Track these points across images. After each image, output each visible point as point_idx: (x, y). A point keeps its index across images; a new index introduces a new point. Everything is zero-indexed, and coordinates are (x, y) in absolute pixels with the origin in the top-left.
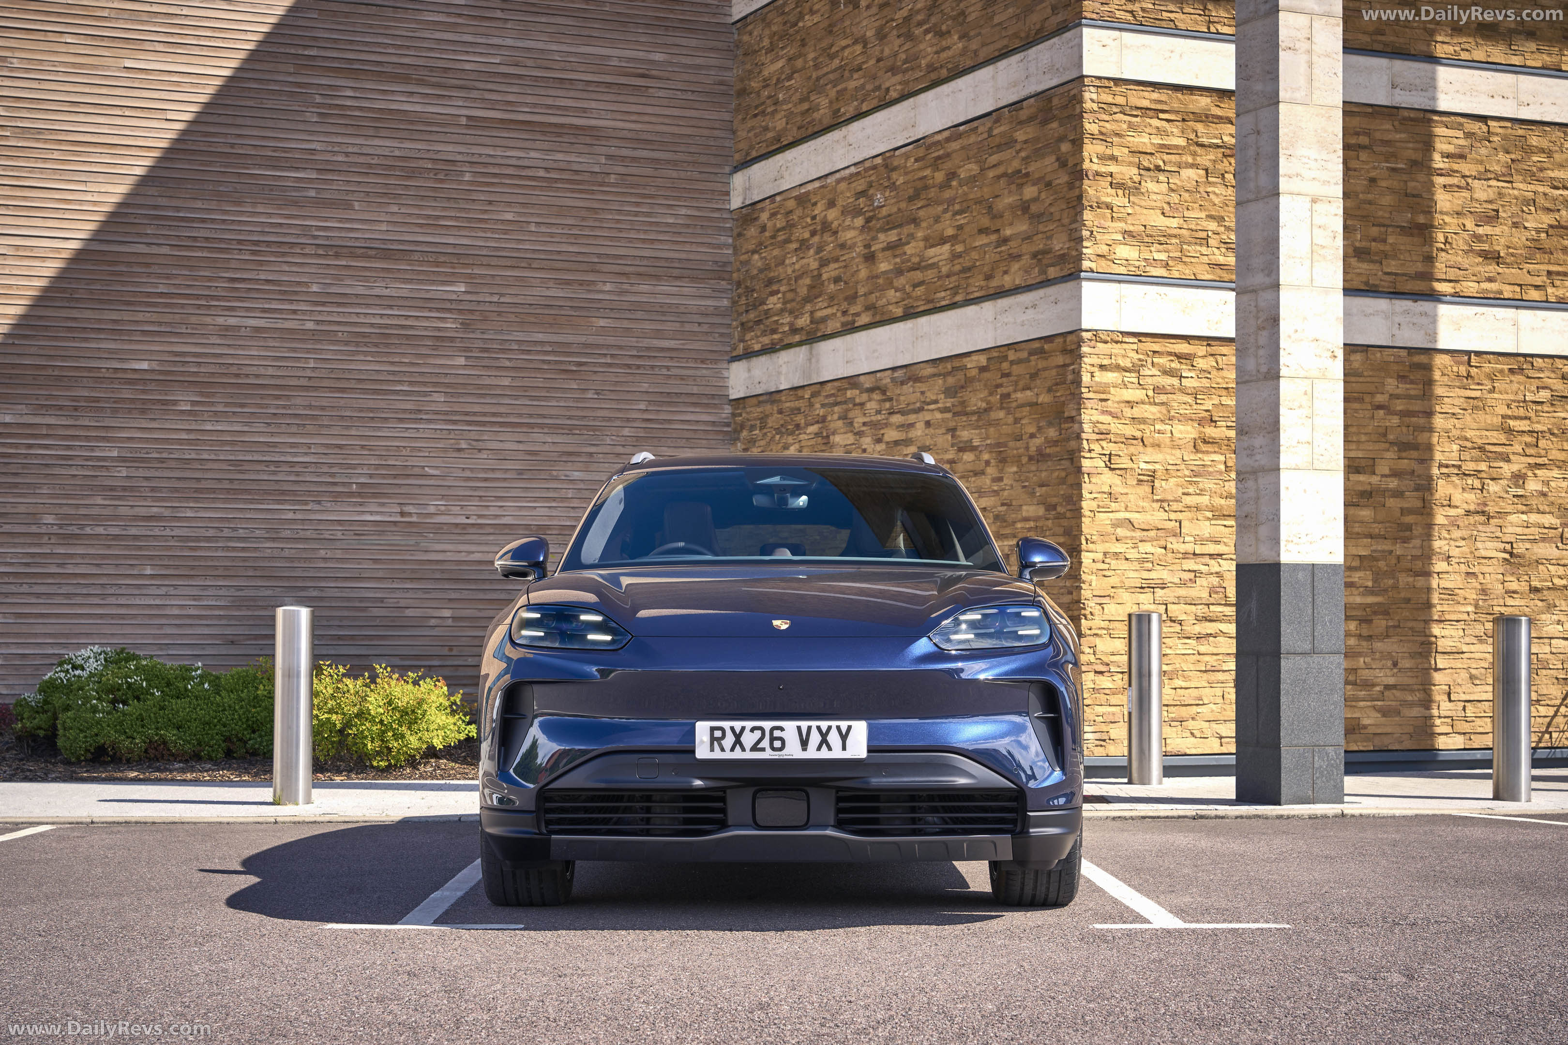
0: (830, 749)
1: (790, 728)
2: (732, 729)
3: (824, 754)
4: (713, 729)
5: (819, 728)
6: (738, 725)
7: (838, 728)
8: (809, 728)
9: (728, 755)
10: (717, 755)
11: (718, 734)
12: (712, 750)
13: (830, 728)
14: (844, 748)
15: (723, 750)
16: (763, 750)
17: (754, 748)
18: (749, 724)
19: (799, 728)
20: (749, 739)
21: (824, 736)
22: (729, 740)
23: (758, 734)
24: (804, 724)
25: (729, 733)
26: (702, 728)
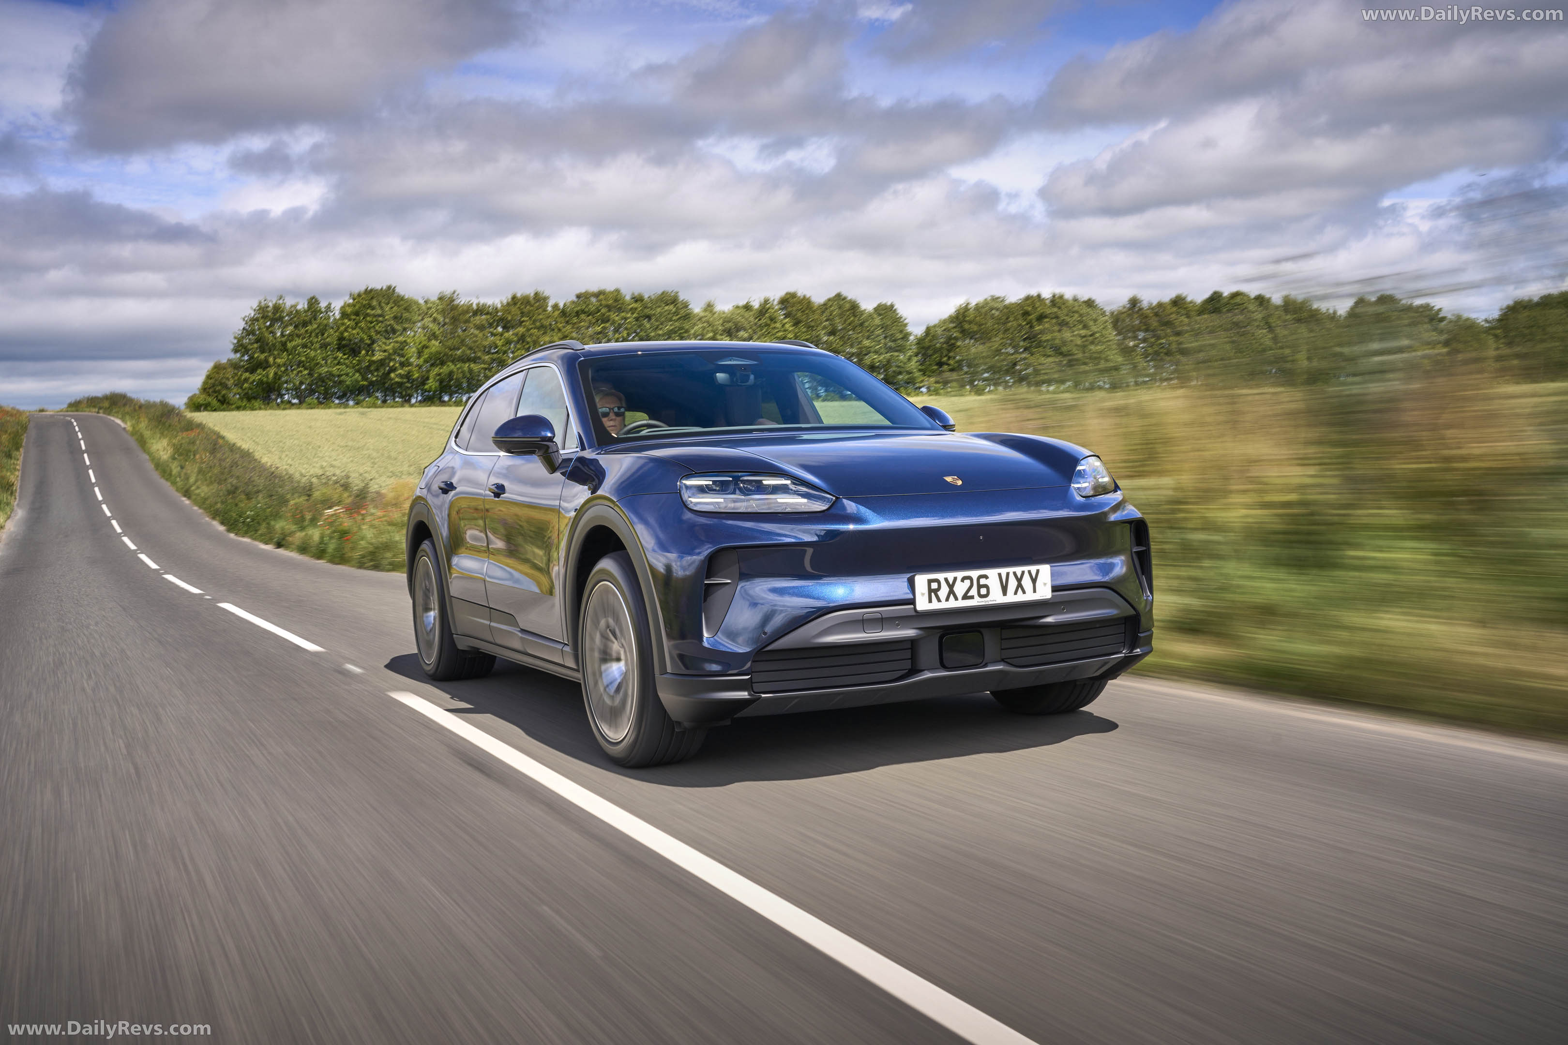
0: (1024, 592)
1: (993, 575)
2: (946, 580)
3: (1020, 598)
4: (930, 582)
5: (1015, 573)
6: (950, 576)
7: (1029, 572)
8: (1008, 574)
9: (944, 605)
10: (935, 605)
11: (934, 586)
12: (930, 601)
13: (1023, 573)
14: (1035, 591)
15: (939, 600)
16: (972, 597)
17: (966, 597)
18: (960, 574)
19: (1000, 575)
20: (960, 588)
21: (1019, 580)
22: (944, 591)
23: (967, 582)
24: (1003, 571)
25: (943, 584)
26: (921, 580)
